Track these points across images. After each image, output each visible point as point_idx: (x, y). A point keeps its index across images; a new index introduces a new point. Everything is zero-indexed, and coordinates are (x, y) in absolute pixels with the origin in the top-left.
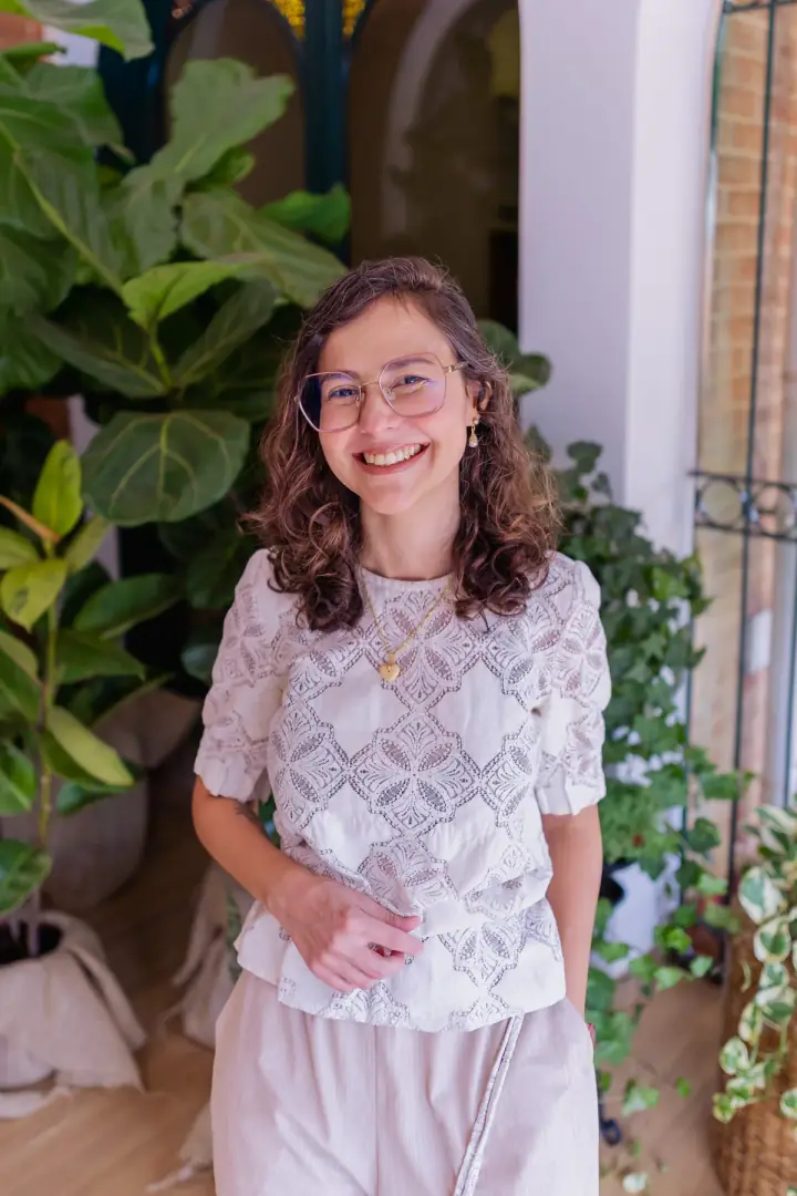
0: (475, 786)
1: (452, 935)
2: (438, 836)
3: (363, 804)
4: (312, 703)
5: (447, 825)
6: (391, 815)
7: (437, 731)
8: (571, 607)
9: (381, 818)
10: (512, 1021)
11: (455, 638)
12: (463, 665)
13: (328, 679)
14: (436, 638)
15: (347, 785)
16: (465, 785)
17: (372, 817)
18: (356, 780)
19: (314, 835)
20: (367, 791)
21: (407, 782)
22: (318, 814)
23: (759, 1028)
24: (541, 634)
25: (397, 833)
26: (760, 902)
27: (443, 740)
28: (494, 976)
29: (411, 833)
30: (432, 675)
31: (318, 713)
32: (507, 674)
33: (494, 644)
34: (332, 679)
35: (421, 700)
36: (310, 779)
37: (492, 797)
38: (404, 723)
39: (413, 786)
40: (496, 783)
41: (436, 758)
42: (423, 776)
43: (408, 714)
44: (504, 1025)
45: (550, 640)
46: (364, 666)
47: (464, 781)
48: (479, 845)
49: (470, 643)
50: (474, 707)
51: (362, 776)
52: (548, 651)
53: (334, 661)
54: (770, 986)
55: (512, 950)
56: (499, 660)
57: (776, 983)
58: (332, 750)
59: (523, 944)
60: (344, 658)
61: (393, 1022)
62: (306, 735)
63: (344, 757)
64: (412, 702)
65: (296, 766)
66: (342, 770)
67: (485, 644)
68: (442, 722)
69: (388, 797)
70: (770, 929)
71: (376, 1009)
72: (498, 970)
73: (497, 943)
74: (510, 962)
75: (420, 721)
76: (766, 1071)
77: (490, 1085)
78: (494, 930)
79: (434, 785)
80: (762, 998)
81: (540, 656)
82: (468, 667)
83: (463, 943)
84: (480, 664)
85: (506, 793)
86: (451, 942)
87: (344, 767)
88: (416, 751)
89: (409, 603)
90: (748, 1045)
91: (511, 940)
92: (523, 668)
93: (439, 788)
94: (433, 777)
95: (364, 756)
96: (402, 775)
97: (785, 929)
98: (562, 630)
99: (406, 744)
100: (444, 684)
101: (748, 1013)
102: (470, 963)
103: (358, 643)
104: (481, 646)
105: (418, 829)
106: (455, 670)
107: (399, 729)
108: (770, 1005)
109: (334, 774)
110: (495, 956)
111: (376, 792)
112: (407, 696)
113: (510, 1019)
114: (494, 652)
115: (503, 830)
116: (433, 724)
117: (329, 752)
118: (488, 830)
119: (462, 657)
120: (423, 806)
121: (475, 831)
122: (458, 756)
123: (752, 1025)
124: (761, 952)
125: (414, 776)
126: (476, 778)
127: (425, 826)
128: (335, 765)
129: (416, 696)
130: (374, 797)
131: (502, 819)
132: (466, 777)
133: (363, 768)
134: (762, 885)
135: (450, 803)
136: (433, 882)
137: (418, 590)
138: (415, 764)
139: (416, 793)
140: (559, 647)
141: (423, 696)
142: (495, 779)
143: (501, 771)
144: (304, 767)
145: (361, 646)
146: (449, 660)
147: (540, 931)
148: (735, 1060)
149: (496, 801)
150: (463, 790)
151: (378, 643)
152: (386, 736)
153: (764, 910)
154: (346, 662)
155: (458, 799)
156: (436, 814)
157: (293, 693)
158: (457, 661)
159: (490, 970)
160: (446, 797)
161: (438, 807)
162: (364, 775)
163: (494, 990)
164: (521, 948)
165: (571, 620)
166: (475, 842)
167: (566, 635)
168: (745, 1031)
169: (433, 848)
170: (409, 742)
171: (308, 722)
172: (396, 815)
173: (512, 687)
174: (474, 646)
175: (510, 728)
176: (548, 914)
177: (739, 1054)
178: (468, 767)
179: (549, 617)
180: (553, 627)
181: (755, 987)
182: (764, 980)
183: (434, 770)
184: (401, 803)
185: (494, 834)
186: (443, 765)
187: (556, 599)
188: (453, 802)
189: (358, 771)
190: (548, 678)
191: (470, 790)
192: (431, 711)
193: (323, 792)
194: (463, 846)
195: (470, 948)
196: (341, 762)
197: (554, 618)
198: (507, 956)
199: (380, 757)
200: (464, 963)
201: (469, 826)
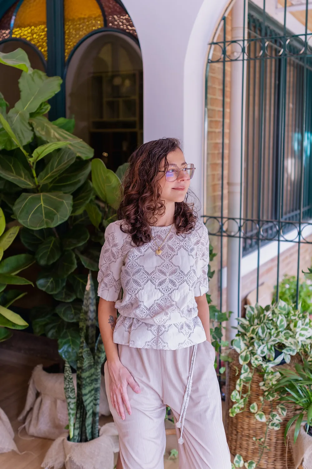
0: (184, 279)
1: (177, 324)
2: (174, 294)
3: (154, 286)
4: (136, 261)
5: (176, 291)
6: (161, 289)
7: (173, 266)
8: (203, 233)
9: (158, 290)
10: (195, 346)
11: (175, 241)
12: (178, 248)
13: (140, 254)
14: (170, 242)
15: (149, 281)
16: (182, 279)
17: (156, 290)
18: (152, 279)
19: (139, 297)
20: (155, 282)
21: (166, 279)
22: (141, 291)
23: (242, 386)
24: (195, 241)
25: (163, 295)
26: (239, 347)
27: (174, 268)
28: (188, 335)
29: (166, 294)
30: (170, 251)
31: (139, 263)
32: (189, 250)
33: (185, 243)
34: (141, 254)
35: (167, 258)
36: (138, 280)
37: (189, 282)
38: (163, 264)
39: (168, 280)
40: (190, 278)
41: (174, 272)
42: (170, 277)
43: (164, 262)
44: (193, 347)
45: (197, 243)
46: (150, 250)
47: (181, 278)
48: (185, 296)
49: (179, 242)
50: (182, 259)
51: (153, 278)
52: (197, 246)
53: (142, 249)
54: (244, 373)
55: (192, 328)
56: (187, 247)
57: (246, 371)
58: (144, 272)
59: (195, 327)
60: (145, 248)
61: (164, 348)
62: (136, 269)
63: (148, 274)
64: (165, 259)
65: (134, 277)
66: (148, 277)
67: (183, 243)
68: (174, 263)
69: (160, 284)
70: (244, 354)
71: (159, 345)
72: (189, 333)
73: (189, 326)
74: (192, 331)
75: (168, 263)
76: (244, 401)
77: (192, 362)
78: (188, 323)
79: (173, 279)
80: (242, 377)
81: (195, 247)
82: (179, 249)
83: (180, 326)
84: (182, 248)
85: (192, 281)
86: (177, 326)
87: (148, 276)
88: (168, 271)
89: (161, 232)
90: (239, 392)
91: (192, 325)
92: (192, 250)
93: (175, 281)
94: (173, 277)
95: (153, 273)
96: (164, 277)
97: (248, 353)
98: (201, 239)
99: (164, 269)
100: (173, 253)
101: (238, 382)
102: (183, 330)
103: (148, 244)
104: (182, 243)
105: (169, 292)
106: (176, 250)
107: (162, 266)
108: (245, 378)
109: (145, 278)
110: (188, 329)
111: (157, 282)
112: (163, 257)
113: (194, 345)
114: (185, 245)
115: (191, 291)
116: (171, 264)
117: (143, 273)
118: (187, 292)
119: (177, 246)
120: (170, 286)
121: (184, 292)
122: (179, 271)
123: (240, 385)
124: (241, 362)
125: (168, 277)
126: (185, 277)
127: (170, 291)
128: (145, 276)
129: (166, 257)
130: (157, 284)
131: (191, 289)
132: (182, 277)
133: (153, 276)
134: (240, 342)
135: (177, 284)
136: (173, 307)
137: (163, 229)
138: (168, 274)
139: (169, 282)
140: (200, 244)
141: (168, 257)
142: (189, 277)
143: (190, 275)
144: (137, 277)
145: (149, 245)
146: (174, 247)
147: (198, 324)
148: (235, 397)
149: (189, 283)
150: (181, 280)
151: (154, 244)
152: (159, 268)
153: (241, 349)
154: (145, 249)
155: (180, 283)
156: (174, 288)
157: (130, 258)
158: (176, 247)
159: (187, 333)
160: (176, 283)
161: (174, 286)
162: (154, 278)
163: (189, 338)
164: (194, 328)
165: (203, 237)
166: (184, 295)
167: (201, 241)
168: (238, 388)
169: (173, 298)
170: (165, 269)
171: (136, 266)
172: (163, 289)
173: (191, 254)
174: (180, 244)
175: (192, 264)
176: (199, 320)
177: (237, 395)
178: (182, 274)
179: (197, 236)
180: (198, 239)
181: (240, 374)
182: (243, 371)
183: (173, 276)
184: (164, 286)
185: (189, 293)
186: (175, 274)
187: (199, 231)
188: (178, 284)
189: (152, 277)
190: (198, 253)
191: (183, 280)
192: (170, 261)
193: (143, 283)
194: (181, 297)
195: (182, 327)
196: (147, 275)
197: (198, 236)
198: (191, 329)
199: (158, 273)
200: (181, 331)
201: (182, 291)
